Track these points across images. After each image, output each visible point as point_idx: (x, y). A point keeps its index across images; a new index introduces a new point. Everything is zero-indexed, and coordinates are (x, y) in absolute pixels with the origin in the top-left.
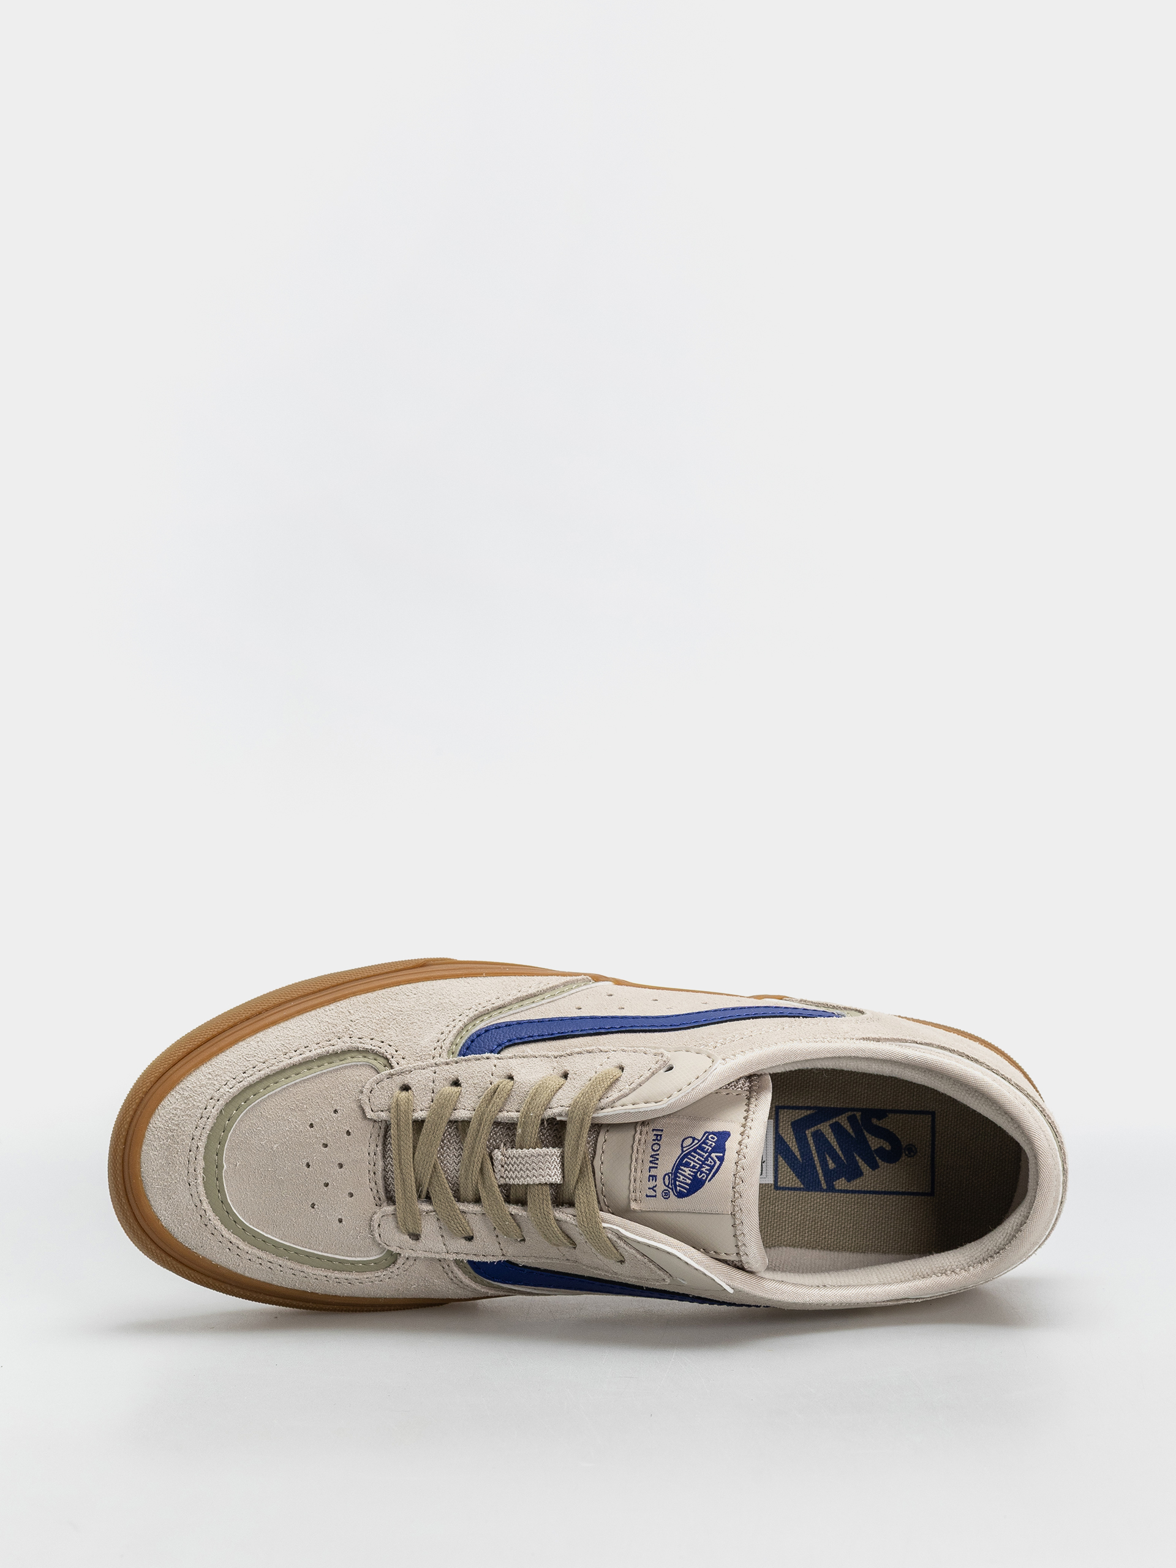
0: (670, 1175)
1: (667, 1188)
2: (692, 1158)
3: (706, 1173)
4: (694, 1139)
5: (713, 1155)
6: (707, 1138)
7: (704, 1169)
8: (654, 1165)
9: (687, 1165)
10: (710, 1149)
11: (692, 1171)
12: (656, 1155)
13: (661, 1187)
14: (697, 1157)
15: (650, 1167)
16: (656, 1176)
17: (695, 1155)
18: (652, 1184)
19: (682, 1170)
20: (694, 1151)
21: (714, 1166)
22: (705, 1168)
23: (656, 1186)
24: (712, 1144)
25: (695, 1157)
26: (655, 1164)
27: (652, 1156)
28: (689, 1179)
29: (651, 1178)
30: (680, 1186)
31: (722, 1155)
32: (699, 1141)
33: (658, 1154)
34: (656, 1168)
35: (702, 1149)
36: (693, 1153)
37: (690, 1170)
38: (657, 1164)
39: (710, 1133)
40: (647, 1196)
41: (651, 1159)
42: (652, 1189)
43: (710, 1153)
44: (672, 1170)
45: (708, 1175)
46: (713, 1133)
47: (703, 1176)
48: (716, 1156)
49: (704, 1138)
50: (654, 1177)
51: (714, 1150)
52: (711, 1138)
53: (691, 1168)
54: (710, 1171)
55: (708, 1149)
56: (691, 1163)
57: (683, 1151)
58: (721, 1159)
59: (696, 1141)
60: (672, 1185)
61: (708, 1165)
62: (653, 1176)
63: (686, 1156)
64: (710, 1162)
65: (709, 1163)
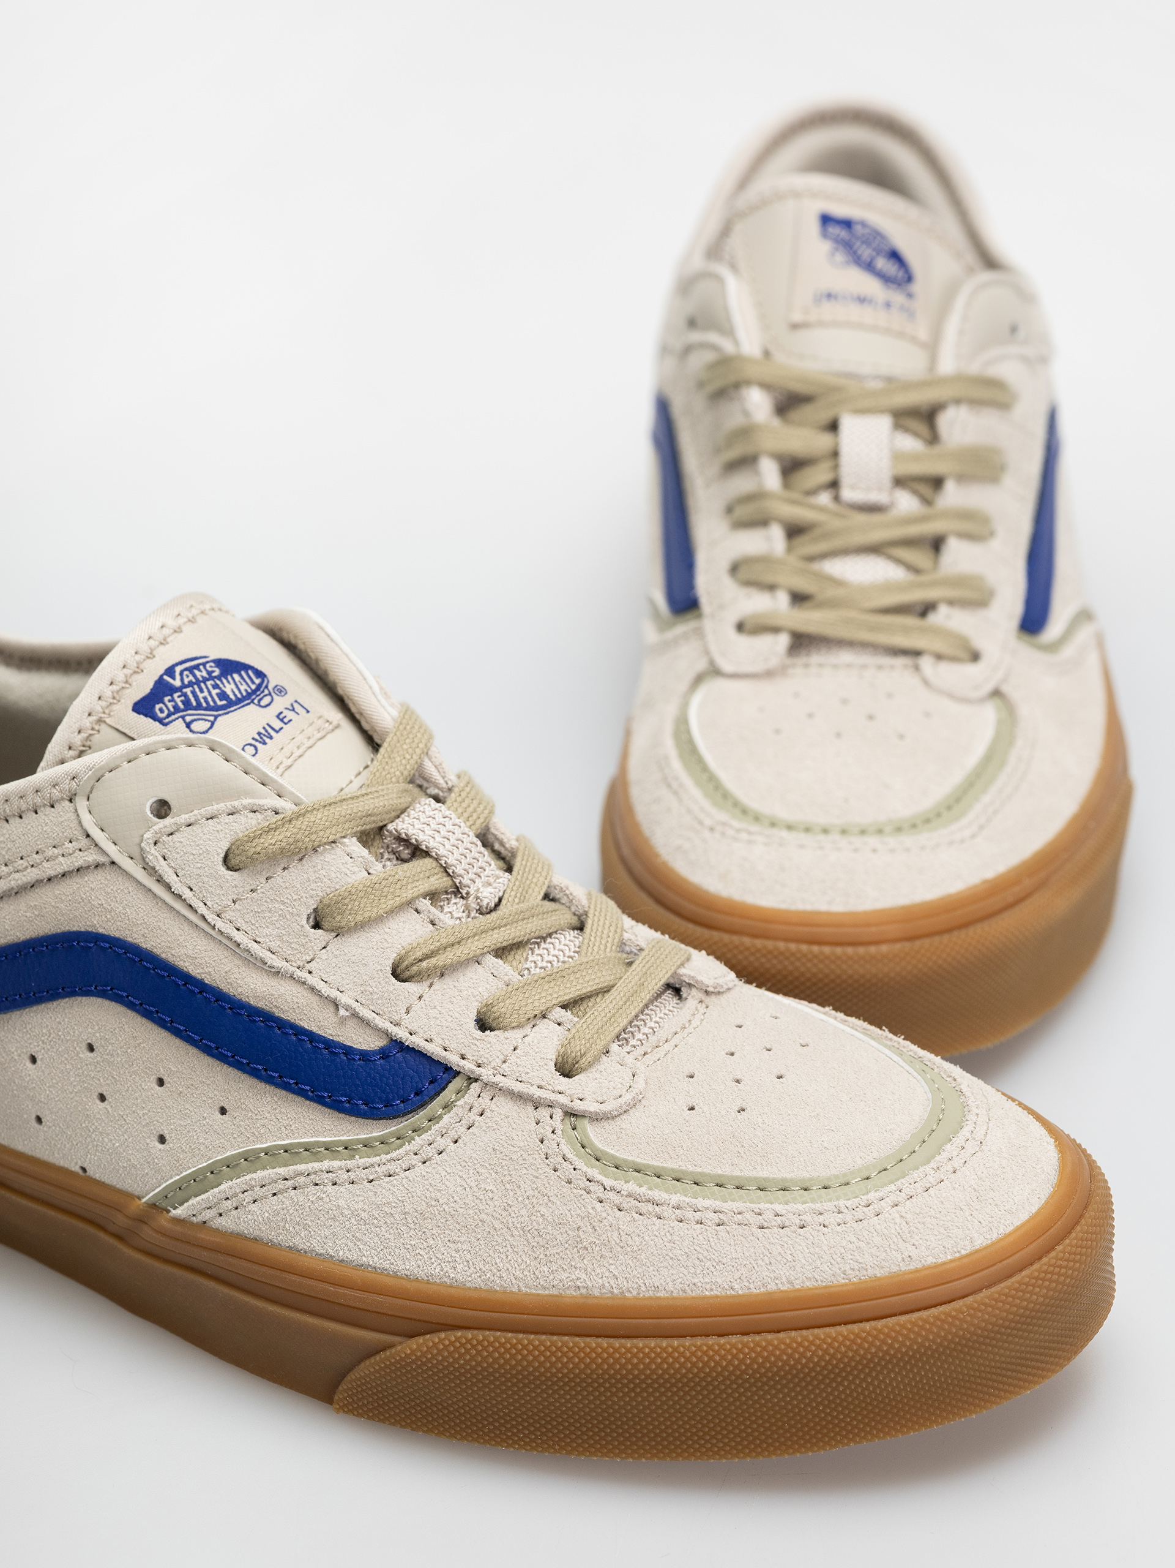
0: (256, 701)
1: (273, 694)
2: (210, 699)
3: (205, 668)
4: (188, 725)
5: (177, 683)
6: (168, 716)
7: (205, 674)
8: (270, 730)
9: (223, 695)
10: (176, 695)
11: (223, 683)
12: (257, 740)
13: (280, 703)
14: (201, 696)
15: (277, 732)
16: (278, 716)
17: (202, 701)
18: (290, 715)
19: (235, 695)
20: (199, 706)
21: (186, 669)
22: (201, 674)
23: (286, 709)
24: (169, 701)
25: (205, 698)
26: (266, 731)
27: (264, 743)
28: (233, 679)
29: (286, 720)
30: (253, 682)
31: (165, 677)
32: (183, 717)
33: (253, 739)
34: (268, 724)
35: (187, 704)
36: (204, 705)
37: (225, 687)
38: (264, 728)
39: (161, 721)
40: (308, 712)
41: (267, 740)
42: (293, 710)
43: (179, 689)
44: (249, 704)
45: (204, 664)
46: (155, 718)
47: (211, 667)
48: (174, 679)
49: (173, 717)
50: (279, 717)
51: (172, 690)
52: (161, 711)
53: (220, 688)
54: (197, 667)
55: (179, 697)
56: (217, 694)
57: (216, 717)
58: (170, 671)
59: (188, 719)
60: (263, 692)
61: (195, 676)
62: (282, 720)
63: (217, 708)
64: (188, 676)
65: (191, 678)
